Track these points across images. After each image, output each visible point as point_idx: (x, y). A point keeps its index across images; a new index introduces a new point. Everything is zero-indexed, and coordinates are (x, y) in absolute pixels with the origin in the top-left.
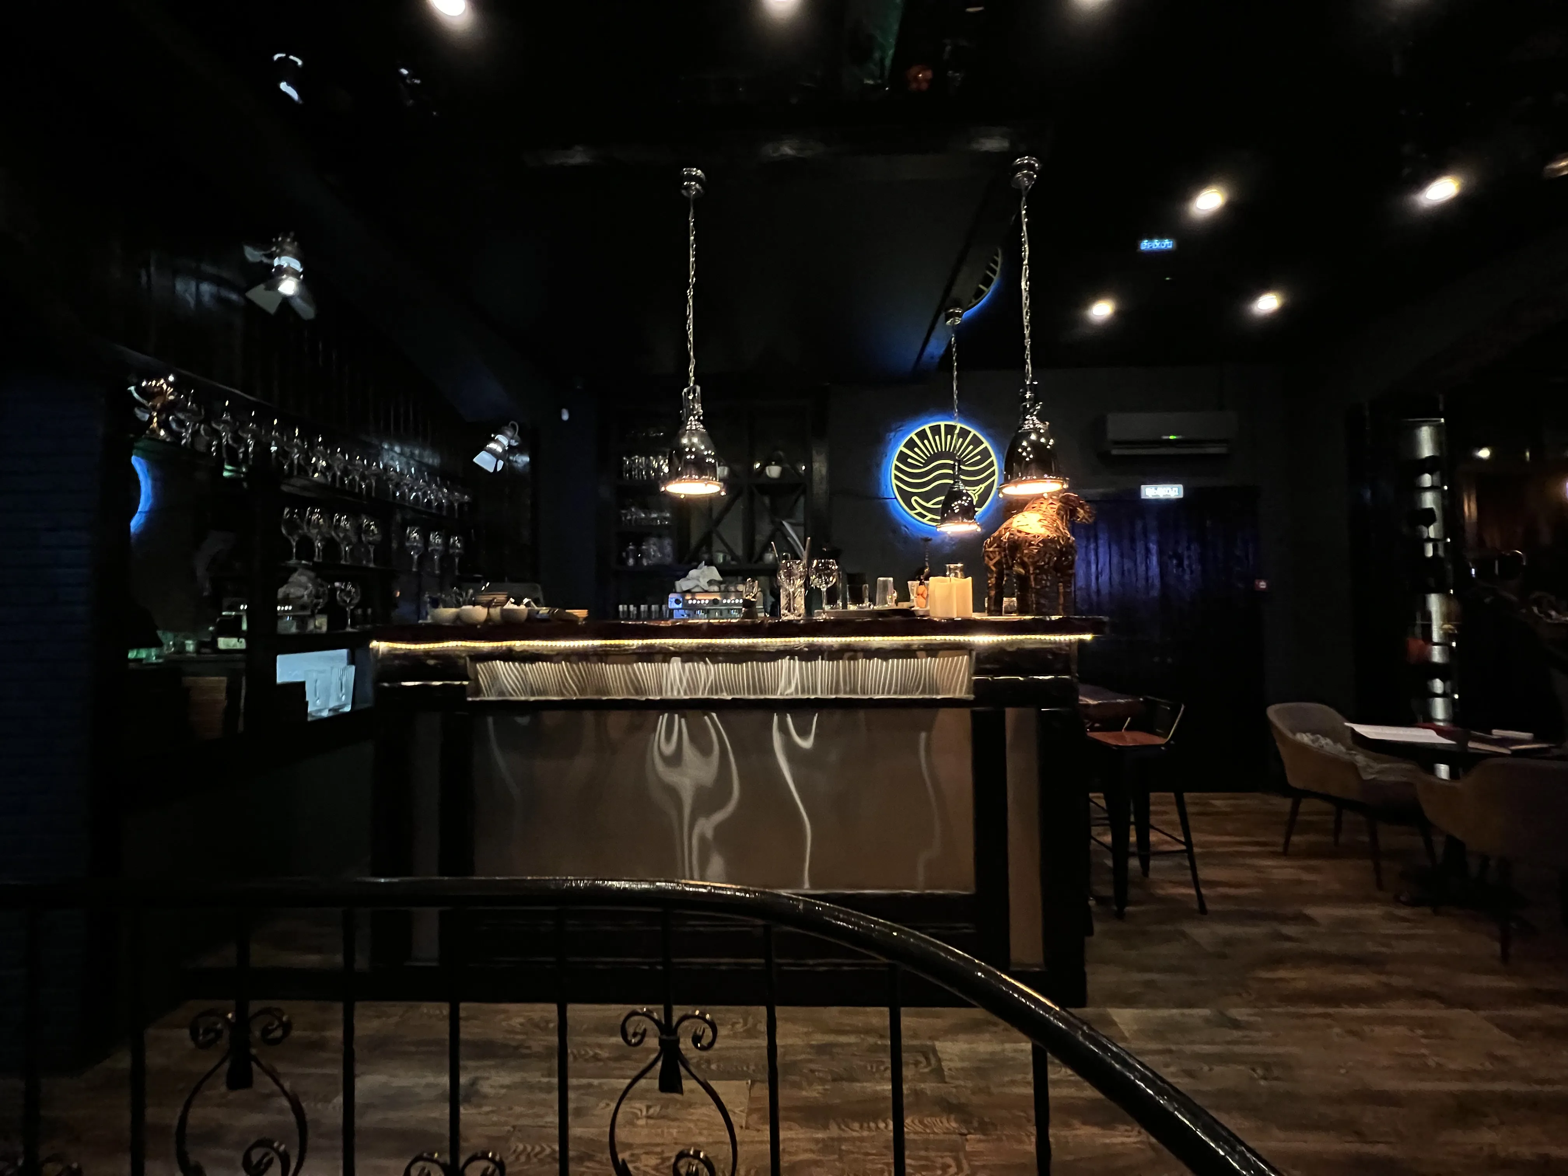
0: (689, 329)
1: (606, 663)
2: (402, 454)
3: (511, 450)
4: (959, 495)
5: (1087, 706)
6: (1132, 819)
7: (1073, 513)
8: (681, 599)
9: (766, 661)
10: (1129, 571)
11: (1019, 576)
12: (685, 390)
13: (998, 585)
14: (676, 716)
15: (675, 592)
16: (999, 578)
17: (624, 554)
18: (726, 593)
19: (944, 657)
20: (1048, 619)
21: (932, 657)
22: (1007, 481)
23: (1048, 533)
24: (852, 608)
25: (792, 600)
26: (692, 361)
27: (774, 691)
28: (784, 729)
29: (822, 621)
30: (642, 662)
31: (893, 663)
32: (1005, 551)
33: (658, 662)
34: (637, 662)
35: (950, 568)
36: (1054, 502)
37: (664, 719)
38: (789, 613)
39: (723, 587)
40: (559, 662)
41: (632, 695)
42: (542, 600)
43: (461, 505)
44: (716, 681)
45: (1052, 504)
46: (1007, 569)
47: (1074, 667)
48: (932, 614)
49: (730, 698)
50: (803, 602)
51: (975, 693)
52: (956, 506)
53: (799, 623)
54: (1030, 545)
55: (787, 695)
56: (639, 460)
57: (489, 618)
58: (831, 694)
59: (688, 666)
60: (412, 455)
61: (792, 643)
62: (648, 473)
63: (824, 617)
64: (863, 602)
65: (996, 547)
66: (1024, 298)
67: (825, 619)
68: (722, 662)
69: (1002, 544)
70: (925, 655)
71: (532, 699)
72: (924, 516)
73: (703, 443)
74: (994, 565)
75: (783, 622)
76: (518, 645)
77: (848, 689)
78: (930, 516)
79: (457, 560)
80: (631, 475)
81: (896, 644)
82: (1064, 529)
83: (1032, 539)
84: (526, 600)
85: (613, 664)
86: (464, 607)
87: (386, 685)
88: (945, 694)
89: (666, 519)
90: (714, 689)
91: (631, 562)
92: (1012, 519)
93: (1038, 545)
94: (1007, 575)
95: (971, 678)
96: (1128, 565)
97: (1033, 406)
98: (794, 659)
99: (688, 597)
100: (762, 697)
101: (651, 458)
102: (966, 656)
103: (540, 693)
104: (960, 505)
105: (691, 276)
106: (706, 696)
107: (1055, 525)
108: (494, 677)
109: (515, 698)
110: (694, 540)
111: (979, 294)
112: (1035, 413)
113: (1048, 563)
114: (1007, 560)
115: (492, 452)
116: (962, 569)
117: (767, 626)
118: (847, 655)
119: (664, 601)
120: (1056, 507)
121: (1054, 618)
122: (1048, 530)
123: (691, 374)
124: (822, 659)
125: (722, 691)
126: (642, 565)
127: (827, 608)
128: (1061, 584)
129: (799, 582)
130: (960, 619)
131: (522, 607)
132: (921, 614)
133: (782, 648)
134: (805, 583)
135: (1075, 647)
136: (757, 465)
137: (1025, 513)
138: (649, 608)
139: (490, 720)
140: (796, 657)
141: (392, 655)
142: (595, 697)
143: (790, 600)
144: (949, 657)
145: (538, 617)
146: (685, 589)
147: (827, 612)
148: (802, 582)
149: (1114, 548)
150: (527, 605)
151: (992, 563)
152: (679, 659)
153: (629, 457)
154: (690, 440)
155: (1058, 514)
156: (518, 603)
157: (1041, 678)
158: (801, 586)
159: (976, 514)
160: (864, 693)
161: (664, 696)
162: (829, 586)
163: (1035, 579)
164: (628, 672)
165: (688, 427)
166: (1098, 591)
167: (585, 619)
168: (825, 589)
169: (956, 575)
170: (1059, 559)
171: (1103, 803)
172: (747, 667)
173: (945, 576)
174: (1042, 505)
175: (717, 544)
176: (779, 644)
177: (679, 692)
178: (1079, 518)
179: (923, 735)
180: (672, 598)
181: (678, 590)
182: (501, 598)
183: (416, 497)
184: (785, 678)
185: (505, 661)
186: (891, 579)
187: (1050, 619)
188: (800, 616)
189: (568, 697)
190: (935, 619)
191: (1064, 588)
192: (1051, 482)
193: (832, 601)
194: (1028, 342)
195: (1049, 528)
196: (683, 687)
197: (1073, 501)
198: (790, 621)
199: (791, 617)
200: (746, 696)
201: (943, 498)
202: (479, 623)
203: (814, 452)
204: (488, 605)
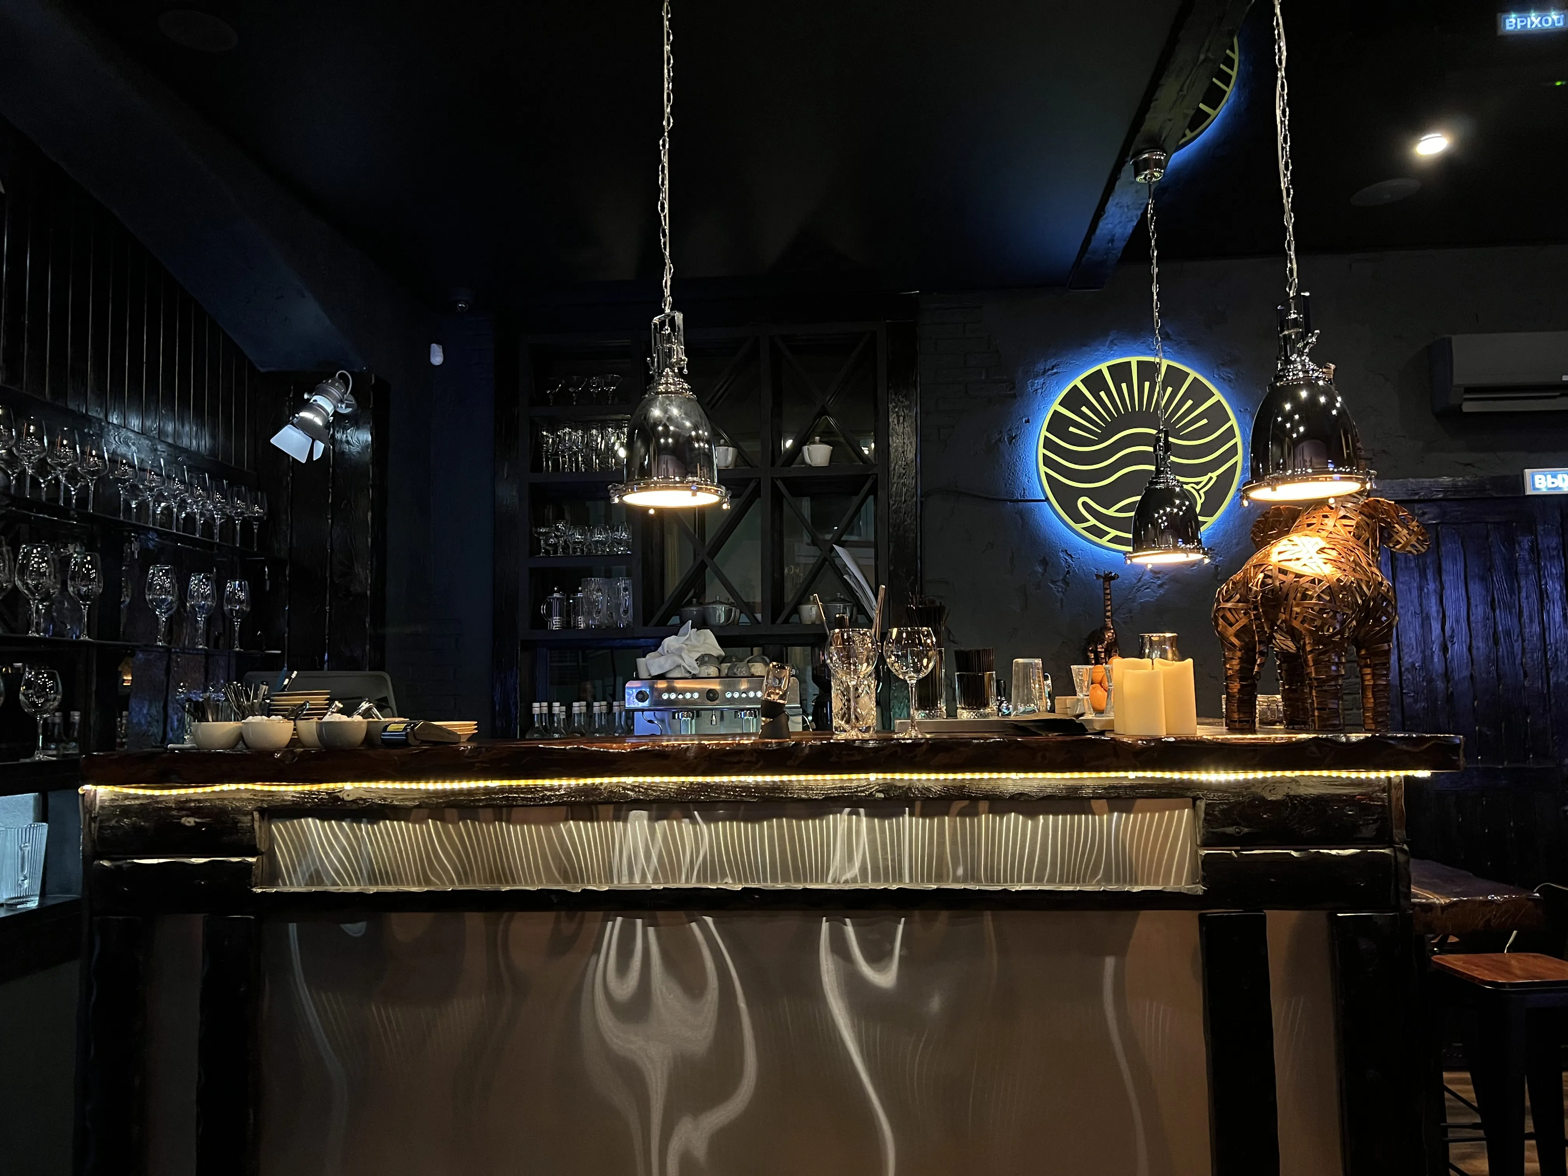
0: (663, 209)
1: (508, 822)
2: (143, 433)
3: (339, 421)
4: (1168, 496)
5: (1429, 907)
6: (1529, 1126)
7: (1387, 534)
8: (648, 690)
9: (806, 818)
10: (1508, 633)
11: (1285, 655)
12: (656, 320)
13: (1245, 673)
14: (639, 922)
15: (638, 678)
16: (1248, 660)
17: (543, 609)
18: (730, 678)
19: (1144, 812)
20: (1344, 739)
21: (1121, 811)
22: (1257, 476)
23: (1339, 574)
24: (965, 715)
25: (852, 703)
26: (667, 267)
27: (823, 876)
28: (840, 948)
29: (910, 741)
30: (575, 819)
31: (1046, 822)
32: (1256, 608)
33: (605, 820)
34: (566, 820)
35: (1151, 643)
36: (1348, 515)
37: (614, 928)
38: (847, 727)
39: (725, 666)
40: (422, 820)
41: (558, 883)
42: (392, 702)
43: (247, 524)
44: (712, 855)
45: (1344, 517)
46: (1260, 642)
47: (1399, 833)
48: (1118, 729)
49: (739, 887)
50: (873, 704)
51: (1204, 881)
52: (1162, 517)
53: (866, 746)
54: (1305, 597)
55: (846, 882)
56: (572, 436)
57: (295, 741)
58: (929, 881)
59: (661, 826)
60: (161, 432)
61: (855, 784)
62: (588, 461)
63: (913, 734)
64: (986, 705)
65: (1239, 601)
66: (1280, 139)
67: (916, 738)
68: (724, 820)
69: (1251, 597)
70: (1107, 809)
71: (373, 890)
72: (1101, 534)
73: (688, 416)
74: (1236, 635)
75: (837, 744)
76: (349, 788)
77: (960, 871)
78: (1114, 533)
79: (237, 624)
80: (556, 463)
81: (1050, 786)
82: (1370, 565)
83: (1307, 585)
84: (365, 705)
85: (522, 823)
86: (250, 719)
87: (106, 863)
88: (1148, 884)
89: (620, 542)
90: (710, 869)
91: (556, 623)
92: (1268, 547)
93: (1319, 598)
94: (1262, 654)
95: (1197, 852)
96: (1504, 620)
97: (1303, 337)
98: (858, 814)
99: (662, 685)
100: (800, 886)
101: (594, 432)
102: (1186, 810)
103: (385, 878)
104: (1170, 516)
105: (666, 115)
106: (693, 884)
107: (1352, 559)
108: (302, 847)
109: (342, 889)
110: (673, 581)
111: (1199, 119)
112: (1307, 350)
113: (1341, 632)
114: (1260, 626)
115: (306, 427)
116: (1173, 642)
117: (807, 751)
118: (958, 805)
119: (616, 694)
120: (1353, 523)
121: (1354, 737)
122: (1340, 568)
123: (667, 292)
124: (911, 814)
125: (724, 875)
126: (576, 627)
127: (919, 715)
128: (1368, 671)
129: (865, 669)
130: (1173, 740)
131: (357, 718)
132: (1098, 727)
133: (835, 794)
134: (877, 668)
135: (1399, 795)
136: (789, 443)
137: (1294, 537)
138: (589, 707)
139: (293, 928)
140: (862, 811)
141: (120, 810)
142: (489, 887)
143: (849, 700)
144: (1153, 812)
145: (386, 736)
146: (655, 673)
147: (919, 723)
148: (871, 668)
149: (1476, 588)
150: (367, 714)
151: (1231, 631)
152: (645, 813)
153: (553, 432)
154: (665, 411)
155: (1357, 537)
156: (347, 711)
157: (1334, 852)
158: (870, 675)
159: (1202, 529)
160: (992, 881)
161: (616, 885)
162: (922, 675)
163: (1316, 662)
164: (550, 839)
165: (662, 388)
166: (1447, 676)
167: (472, 738)
168: (914, 682)
169: (1163, 656)
170: (1361, 622)
171: (1468, 1092)
172: (770, 827)
173: (1141, 655)
174: (1326, 520)
175: (714, 589)
176: (830, 785)
177: (644, 877)
178: (1398, 542)
179: (1110, 962)
180: (632, 688)
181: (643, 674)
182: (320, 700)
183: (168, 508)
184: (842, 852)
185: (323, 818)
186: (1038, 661)
187: (1348, 738)
188: (868, 729)
189: (437, 886)
190: (1125, 740)
191: (1373, 678)
192: (1342, 479)
193: (927, 701)
194: (1289, 221)
195: (1340, 565)
196: (652, 868)
197: (1386, 512)
198: (849, 743)
199: (853, 734)
200: (769, 885)
201: (1138, 498)
202: (278, 750)
203: (893, 419)
204: (295, 714)
